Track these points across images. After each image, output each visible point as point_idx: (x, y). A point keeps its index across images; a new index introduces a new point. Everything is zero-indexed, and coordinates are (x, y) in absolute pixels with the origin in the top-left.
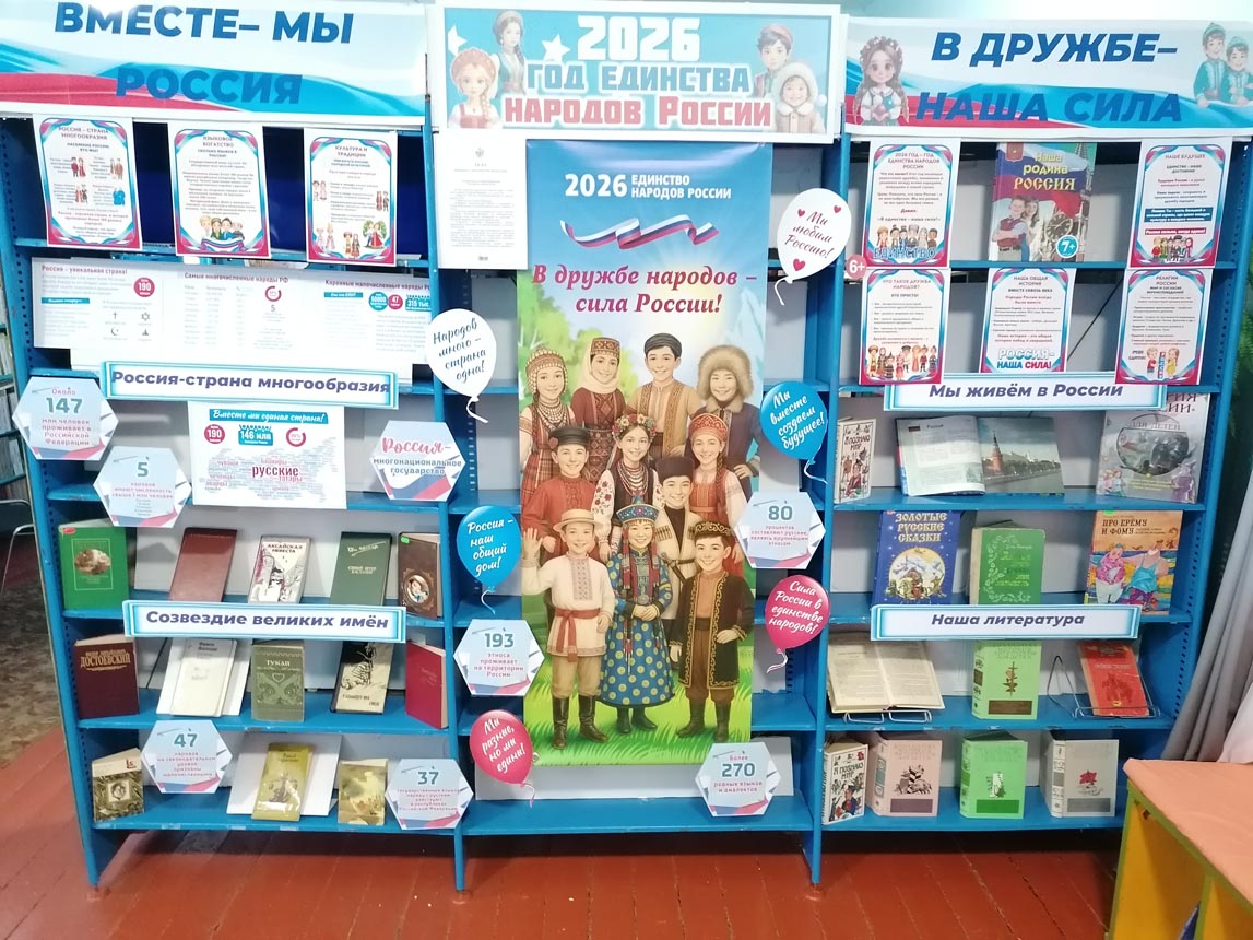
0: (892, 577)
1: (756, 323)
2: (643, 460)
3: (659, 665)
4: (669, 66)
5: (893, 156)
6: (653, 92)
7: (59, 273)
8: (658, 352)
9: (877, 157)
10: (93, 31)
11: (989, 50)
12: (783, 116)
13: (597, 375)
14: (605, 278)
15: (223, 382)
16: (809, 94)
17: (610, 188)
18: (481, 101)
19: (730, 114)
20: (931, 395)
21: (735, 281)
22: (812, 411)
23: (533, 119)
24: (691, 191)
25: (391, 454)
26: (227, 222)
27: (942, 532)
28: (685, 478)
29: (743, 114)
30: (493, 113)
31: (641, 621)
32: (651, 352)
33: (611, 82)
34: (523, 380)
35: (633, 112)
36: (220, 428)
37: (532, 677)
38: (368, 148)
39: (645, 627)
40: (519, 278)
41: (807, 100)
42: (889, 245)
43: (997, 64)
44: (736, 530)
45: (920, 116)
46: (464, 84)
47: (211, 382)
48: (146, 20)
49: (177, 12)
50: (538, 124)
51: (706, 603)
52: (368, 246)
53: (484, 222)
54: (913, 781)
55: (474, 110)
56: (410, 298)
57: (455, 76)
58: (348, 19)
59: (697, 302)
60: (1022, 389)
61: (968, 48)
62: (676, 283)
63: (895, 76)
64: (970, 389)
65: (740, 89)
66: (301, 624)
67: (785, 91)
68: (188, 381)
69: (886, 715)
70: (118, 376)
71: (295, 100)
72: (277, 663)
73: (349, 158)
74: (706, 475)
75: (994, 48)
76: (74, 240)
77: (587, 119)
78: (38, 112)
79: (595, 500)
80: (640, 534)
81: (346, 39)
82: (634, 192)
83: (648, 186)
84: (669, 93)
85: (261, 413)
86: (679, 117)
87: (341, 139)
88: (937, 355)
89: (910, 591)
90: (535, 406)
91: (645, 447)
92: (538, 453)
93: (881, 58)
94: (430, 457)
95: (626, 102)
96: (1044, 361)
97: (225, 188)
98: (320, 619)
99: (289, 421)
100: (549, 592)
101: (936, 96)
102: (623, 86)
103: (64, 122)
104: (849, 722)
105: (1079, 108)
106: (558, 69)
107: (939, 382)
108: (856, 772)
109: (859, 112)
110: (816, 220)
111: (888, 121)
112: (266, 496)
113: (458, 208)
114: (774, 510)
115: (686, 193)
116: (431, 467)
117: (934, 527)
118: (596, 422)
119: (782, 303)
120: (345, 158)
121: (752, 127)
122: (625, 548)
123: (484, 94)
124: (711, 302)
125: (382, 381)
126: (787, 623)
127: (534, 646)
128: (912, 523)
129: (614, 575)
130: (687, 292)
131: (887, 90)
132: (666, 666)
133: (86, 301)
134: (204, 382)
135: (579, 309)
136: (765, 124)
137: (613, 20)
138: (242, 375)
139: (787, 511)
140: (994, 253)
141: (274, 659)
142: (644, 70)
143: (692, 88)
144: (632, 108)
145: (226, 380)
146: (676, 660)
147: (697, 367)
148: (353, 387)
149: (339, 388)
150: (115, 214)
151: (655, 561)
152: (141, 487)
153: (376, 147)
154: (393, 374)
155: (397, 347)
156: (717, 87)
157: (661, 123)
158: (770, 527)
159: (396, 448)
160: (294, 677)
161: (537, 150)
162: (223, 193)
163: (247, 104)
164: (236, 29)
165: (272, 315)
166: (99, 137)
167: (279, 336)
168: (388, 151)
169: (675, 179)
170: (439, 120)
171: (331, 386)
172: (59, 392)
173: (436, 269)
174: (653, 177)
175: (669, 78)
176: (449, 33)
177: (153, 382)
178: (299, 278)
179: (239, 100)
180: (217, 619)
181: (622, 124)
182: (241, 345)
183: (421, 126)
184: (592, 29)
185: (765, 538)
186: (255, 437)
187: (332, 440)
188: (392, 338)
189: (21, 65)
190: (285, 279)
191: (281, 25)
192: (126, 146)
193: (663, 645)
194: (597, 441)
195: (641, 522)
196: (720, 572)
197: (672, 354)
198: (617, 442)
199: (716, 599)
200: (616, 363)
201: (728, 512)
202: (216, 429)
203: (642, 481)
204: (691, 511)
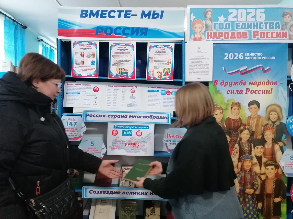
1: (283, 96)
2: (248, 140)
3: (255, 210)
4: (256, 22)
6: (251, 29)
7: (72, 86)
8: (253, 106)
10: (91, 17)
12: (291, 35)
14: (236, 84)
17: (238, 57)
18: (200, 33)
19: (275, 35)
21: (277, 84)
23: (215, 38)
24: (263, 57)
25: (169, 138)
26: (123, 69)
28: (262, 146)
29: (279, 35)
30: (203, 36)
31: (248, 194)
32: (250, 106)
33: (238, 27)
35: (245, 35)
36: (117, 131)
38: (166, 48)
39: (250, 196)
40: (209, 84)
44: (279, 163)
46: (195, 29)
47: (115, 116)
49: (114, 11)
50: (217, 39)
51: (270, 189)
52: (164, 75)
53: (199, 68)
55: (197, 36)
56: (173, 91)
57: (192, 27)
58: (162, 12)
59: (265, 91)
62: (258, 85)
65: (277, 28)
66: (137, 194)
67: (291, 28)
68: (109, 116)
70: (88, 115)
71: (146, 34)
72: (128, 208)
73: (160, 51)
74: (269, 145)
76: (79, 75)
77: (231, 37)
78: (73, 39)
79: (232, 153)
80: (247, 165)
81: (161, 18)
82: (246, 58)
83: (250, 56)
84: (256, 30)
85: (129, 126)
86: (259, 36)
87: (158, 45)
91: (248, 136)
95: (243, 33)
98: (144, 193)
99: (137, 128)
102: (242, 28)
103: (81, 42)
106: (222, 24)
112: (129, 152)
113: (192, 64)
114: (292, 157)
115: (261, 58)
118: (233, 128)
119: (292, 91)
121: (282, 38)
122: (242, 169)
123: (201, 31)
124: (269, 91)
125: (166, 116)
129: (239, 178)
130: (261, 87)
133: (79, 93)
134: (113, 116)
135: (228, 93)
136: (286, 38)
137: (239, 10)
138: (125, 114)
141: (127, 206)
142: (248, 23)
143: (263, 28)
145: (120, 116)
146: (260, 208)
147: (265, 111)
148: (158, 118)
149: (153, 118)
150: (91, 68)
151: (252, 174)
152: (91, 149)
153: (168, 47)
154: (170, 114)
155: (169, 106)
156: (270, 28)
157: (254, 38)
158: (291, 163)
159: (171, 137)
160: (133, 212)
161: (216, 46)
162: (123, 61)
163: (132, 36)
164: (130, 16)
165: (132, 97)
166: (89, 46)
167: (134, 103)
168: (171, 48)
169: (258, 54)
170: (187, 39)
171: (151, 117)
172: (70, 120)
173: (185, 82)
174: (251, 53)
175: (256, 26)
176: (191, 15)
177: (98, 117)
178: (141, 86)
179: (130, 35)
180: (111, 193)
181: (242, 39)
182: (123, 106)
183: (182, 41)
184: (233, 13)
185: (290, 166)
186: (127, 133)
187: (150, 134)
188: (167, 103)
189: (70, 27)
190: (137, 87)
191: (143, 14)
192: (97, 48)
193: (256, 203)
194: (233, 134)
195: (248, 161)
196: (274, 178)
197: (257, 107)
198: (240, 134)
199: (273, 187)
200: (239, 109)
201: (276, 158)
202: (115, 131)
203: (248, 147)
204: (264, 157)
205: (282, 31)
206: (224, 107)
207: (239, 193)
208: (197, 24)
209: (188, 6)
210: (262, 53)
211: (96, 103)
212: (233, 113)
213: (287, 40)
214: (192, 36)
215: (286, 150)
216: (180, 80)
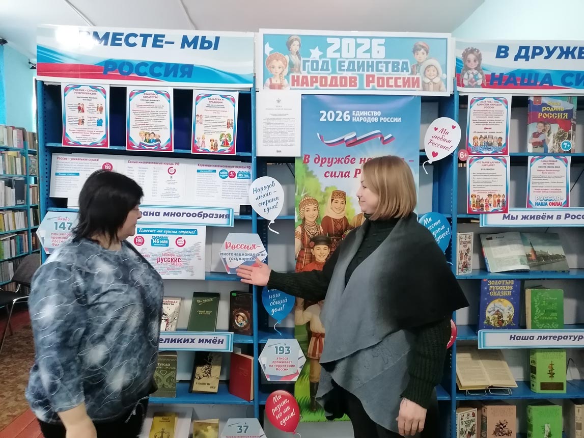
0: (487, 314)
4: (370, 61)
5: (479, 102)
6: (364, 72)
7: (66, 161)
9: (472, 102)
11: (523, 53)
12: (426, 83)
13: (335, 210)
14: (339, 161)
15: (145, 214)
16: (438, 73)
17: (342, 117)
18: (280, 76)
19: (400, 82)
20: (503, 219)
22: (443, 227)
23: (305, 85)
24: (381, 119)
25: (230, 250)
26: (153, 134)
27: (512, 291)
29: (406, 82)
30: (285, 82)
33: (342, 68)
34: (297, 213)
35: (353, 82)
36: (142, 238)
37: (300, 370)
38: (224, 99)
40: (296, 161)
41: (437, 76)
42: (479, 145)
43: (527, 60)
45: (492, 83)
46: (272, 69)
48: (120, 39)
49: (135, 35)
50: (307, 87)
52: (222, 146)
53: (280, 134)
54: (502, 429)
55: (277, 81)
56: (239, 173)
57: (267, 65)
58: (217, 39)
60: (548, 216)
61: (513, 53)
63: (479, 65)
64: (523, 216)
65: (405, 71)
66: (178, 342)
67: (426, 72)
69: (487, 391)
72: (163, 365)
73: (214, 104)
75: (525, 52)
76: (76, 143)
77: (331, 85)
78: (64, 82)
81: (216, 48)
82: (354, 119)
83: (361, 116)
84: (370, 73)
85: (163, 229)
86: (375, 84)
87: (211, 95)
88: (505, 199)
89: (497, 322)
90: (303, 225)
92: (304, 250)
93: (471, 57)
94: (250, 252)
95: (350, 77)
96: (558, 202)
97: (153, 118)
98: (188, 340)
99: (177, 234)
100: (308, 324)
101: (498, 74)
102: (348, 70)
103: (76, 86)
104: (468, 395)
105: (568, 80)
106: (317, 62)
107: (507, 213)
108: (472, 424)
109: (462, 82)
110: (443, 133)
111: (476, 86)
112: (163, 273)
113: (267, 127)
115: (379, 119)
116: (250, 257)
117: (508, 288)
119: (427, 173)
120: (212, 104)
121: (411, 88)
123: (281, 74)
125: (225, 213)
127: (301, 353)
128: (496, 285)
131: (475, 72)
133: (78, 174)
135: (326, 176)
136: (417, 87)
137: (343, 40)
138: (156, 210)
140: (530, 148)
141: (162, 362)
142: (358, 62)
143: (381, 71)
144: (353, 80)
148: (211, 216)
149: (204, 217)
150: (97, 130)
153: (228, 99)
154: (231, 210)
155: (232, 197)
156: (393, 70)
157: (367, 87)
159: (232, 247)
160: (172, 372)
161: (306, 99)
162: (151, 120)
163: (166, 78)
164: (163, 43)
165: (171, 181)
166: (92, 94)
167: (174, 191)
168: (233, 100)
169: (373, 113)
170: (259, 85)
171: (200, 216)
172: (61, 219)
173: (256, 157)
174: (363, 112)
175: (370, 66)
176: (265, 46)
178: (185, 163)
179: (162, 76)
181: (348, 87)
182: (154, 196)
183: (251, 88)
184: (334, 44)
186: (160, 242)
187: (199, 243)
188: (230, 192)
189: (56, 60)
190: (178, 164)
191: (185, 41)
192: (105, 98)
194: (334, 243)
200: (344, 203)
202: (140, 238)
205: (411, 76)
206: (319, 199)
208: (275, 60)
209: (260, 29)
210: (380, 112)
213: (420, 91)
214: (268, 81)
216: (248, 154)
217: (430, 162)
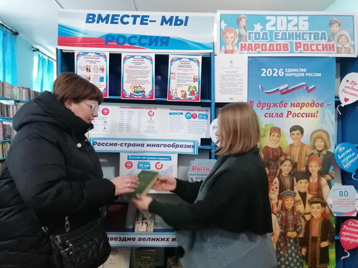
1: (331, 121)
2: (290, 173)
3: (298, 257)
4: (298, 32)
6: (293, 40)
8: (295, 132)
10: (99, 23)
12: (339, 48)
14: (275, 105)
15: (134, 145)
16: (348, 41)
17: (278, 73)
18: (232, 44)
19: (320, 47)
21: (323, 106)
22: (354, 154)
23: (250, 50)
24: (307, 74)
25: (196, 172)
26: (139, 87)
28: (306, 180)
29: (325, 47)
30: (236, 48)
31: (290, 238)
32: (292, 132)
33: (278, 38)
35: (286, 47)
36: (131, 163)
38: (191, 61)
39: (292, 241)
44: (327, 201)
46: (226, 39)
47: (129, 145)
48: (117, 19)
49: (128, 16)
50: (252, 52)
51: (316, 231)
52: (190, 95)
53: (232, 86)
55: (229, 47)
56: (200, 114)
57: (223, 36)
58: (187, 18)
59: (309, 114)
65: (323, 39)
66: (157, 241)
67: (339, 40)
68: (121, 145)
70: (95, 143)
72: (145, 257)
73: (184, 65)
74: (314, 179)
77: (270, 50)
78: (76, 50)
79: (271, 189)
80: (289, 203)
81: (186, 25)
82: (286, 75)
83: (292, 72)
84: (298, 41)
85: (147, 156)
86: (302, 49)
87: (182, 58)
91: (290, 168)
97: (140, 75)
98: (164, 238)
99: (157, 160)
102: (282, 39)
103: (85, 53)
106: (259, 34)
110: (353, 84)
113: (223, 81)
114: (341, 192)
115: (305, 74)
118: (272, 159)
119: (341, 114)
121: (328, 52)
122: (283, 208)
123: (233, 42)
124: (314, 114)
125: (192, 144)
126: (348, 239)
129: (279, 219)
130: (305, 110)
132: (300, 257)
134: (127, 145)
135: (266, 117)
136: (333, 51)
137: (278, 17)
138: (141, 142)
139: (346, 193)
141: (143, 255)
142: (289, 33)
143: (306, 39)
145: (135, 144)
146: (304, 254)
147: (309, 138)
148: (181, 146)
149: (176, 147)
150: (100, 85)
151: (295, 214)
153: (194, 61)
154: (196, 142)
155: (195, 132)
156: (315, 39)
157: (296, 51)
158: (340, 200)
159: (197, 169)
160: (152, 263)
161: (251, 60)
162: (139, 77)
163: (150, 46)
164: (148, 22)
165: (151, 121)
166: (97, 58)
168: (198, 62)
169: (301, 70)
170: (217, 51)
171: (173, 146)
173: (214, 103)
174: (293, 69)
175: (298, 36)
176: (221, 23)
177: (108, 145)
178: (160, 108)
179: (148, 45)
180: (124, 239)
181: (282, 51)
183: (211, 53)
184: (271, 20)
185: (338, 204)
186: (144, 166)
187: (173, 167)
188: (193, 129)
189: (72, 34)
190: (156, 108)
191: (164, 20)
192: (106, 62)
193: (299, 248)
194: (272, 166)
195: (289, 198)
196: (321, 218)
197: (300, 133)
198: (280, 166)
199: (319, 229)
200: (279, 136)
201: (323, 194)
202: (129, 163)
203: (290, 181)
204: (309, 193)
207: (280, 237)
208: (228, 33)
209: (218, 11)
210: (306, 69)
211: (105, 128)
212: (272, 140)
214: (223, 48)
215: (334, 185)
216: (209, 101)
217: (343, 105)
